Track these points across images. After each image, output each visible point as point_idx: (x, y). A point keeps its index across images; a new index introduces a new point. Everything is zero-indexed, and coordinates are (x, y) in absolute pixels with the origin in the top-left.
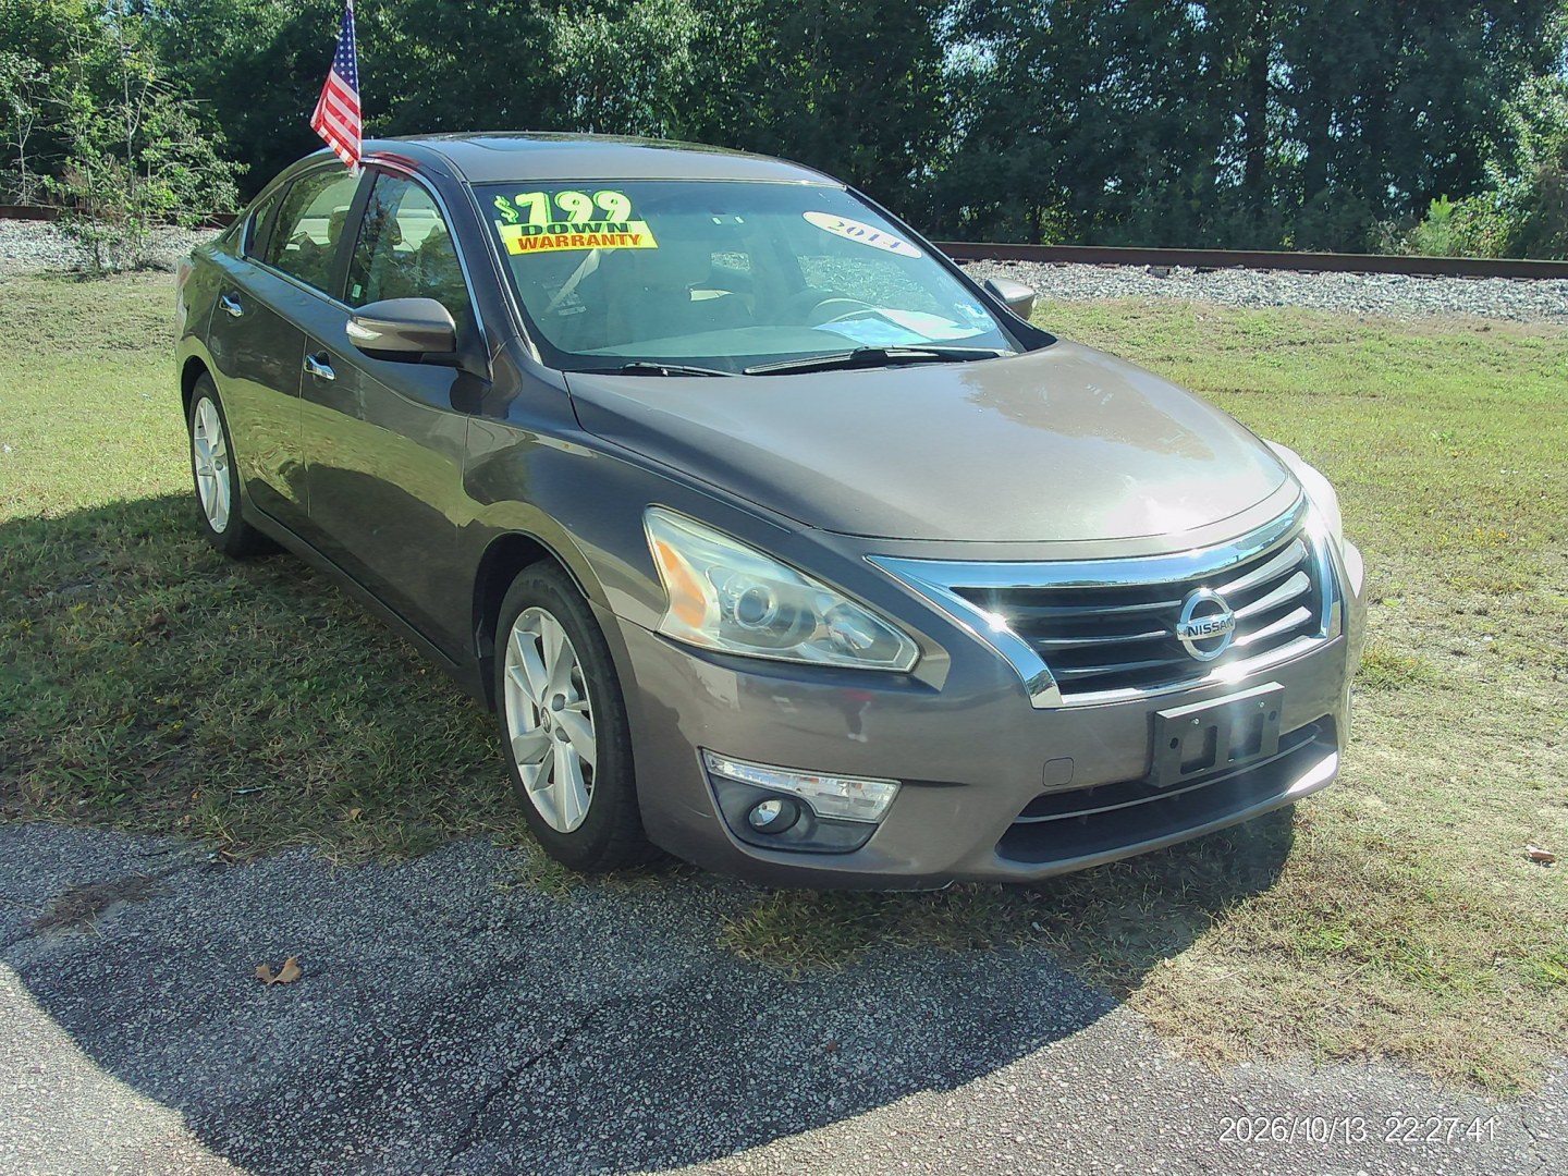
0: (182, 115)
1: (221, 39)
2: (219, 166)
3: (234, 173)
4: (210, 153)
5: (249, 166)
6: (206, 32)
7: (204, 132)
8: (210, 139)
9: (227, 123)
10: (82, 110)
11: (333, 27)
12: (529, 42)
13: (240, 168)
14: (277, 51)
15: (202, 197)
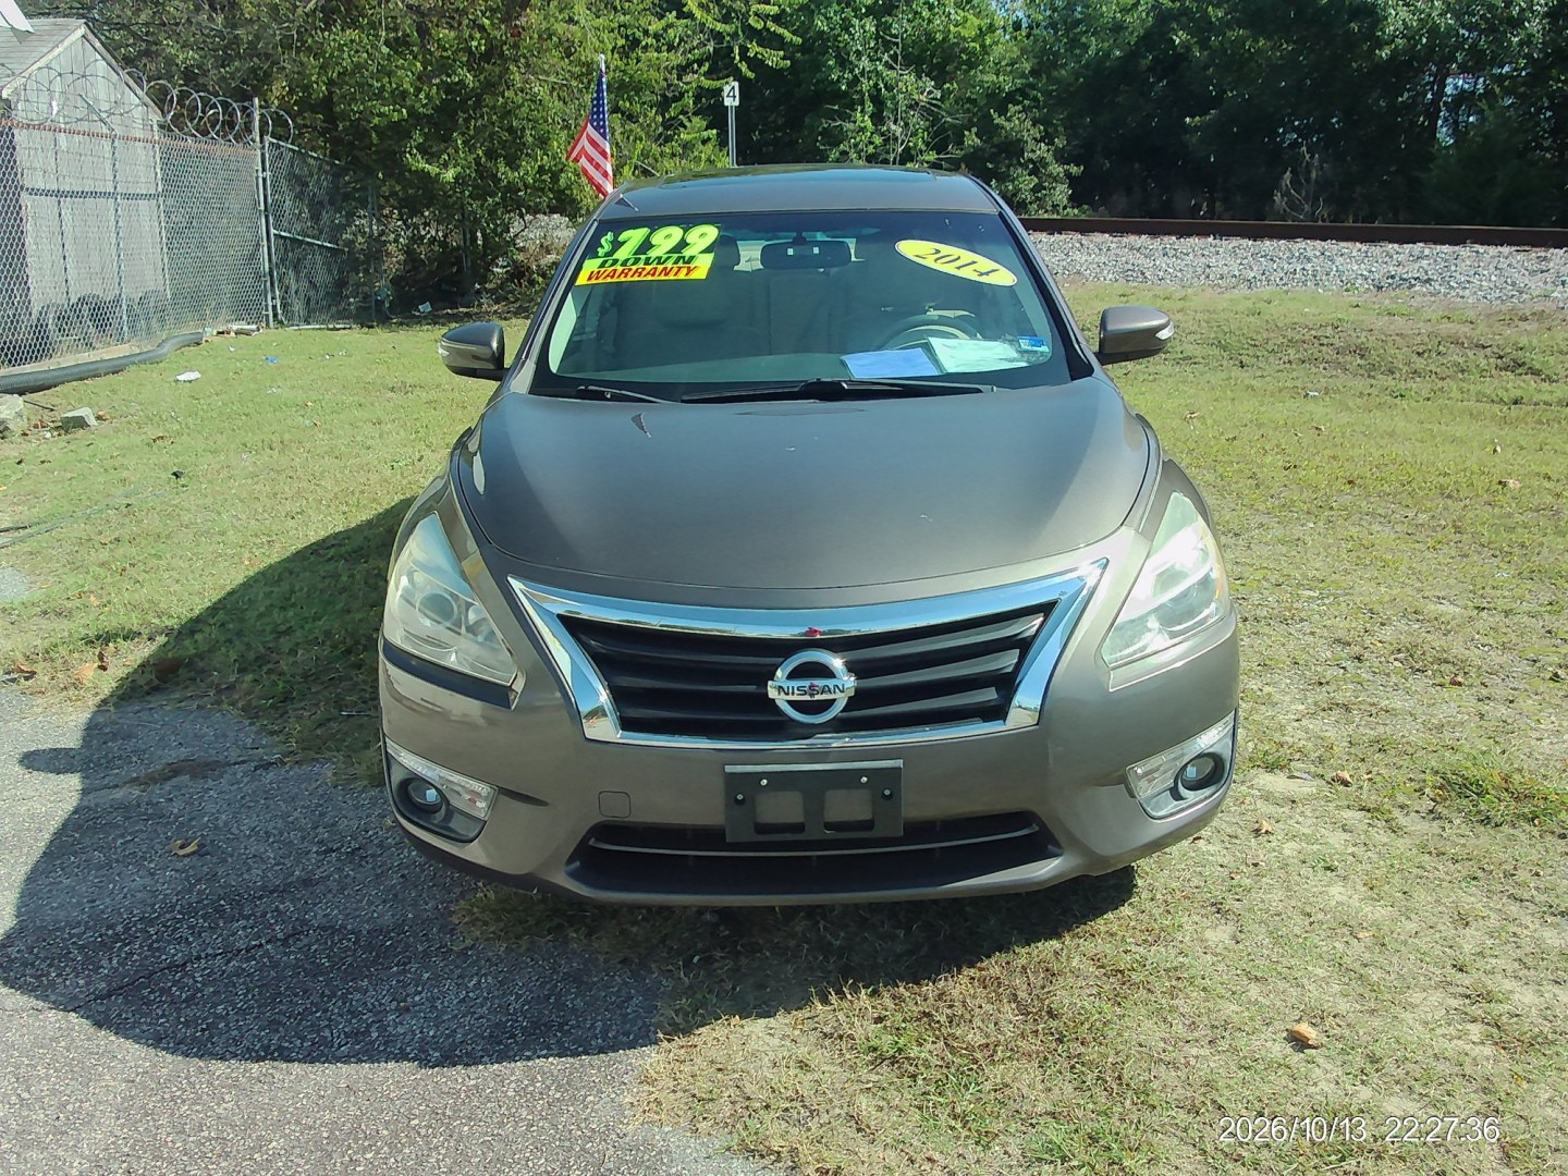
0: (1028, 124)
1: (1086, 47)
2: (1057, 169)
3: (1068, 175)
4: (1049, 157)
5: (1082, 168)
6: (1074, 43)
7: (1047, 138)
8: (1053, 144)
9: (1071, 129)
10: (863, 130)
11: (1173, 28)
12: (1355, 26)
13: (1074, 170)
14: (1132, 56)
15: (1038, 199)
